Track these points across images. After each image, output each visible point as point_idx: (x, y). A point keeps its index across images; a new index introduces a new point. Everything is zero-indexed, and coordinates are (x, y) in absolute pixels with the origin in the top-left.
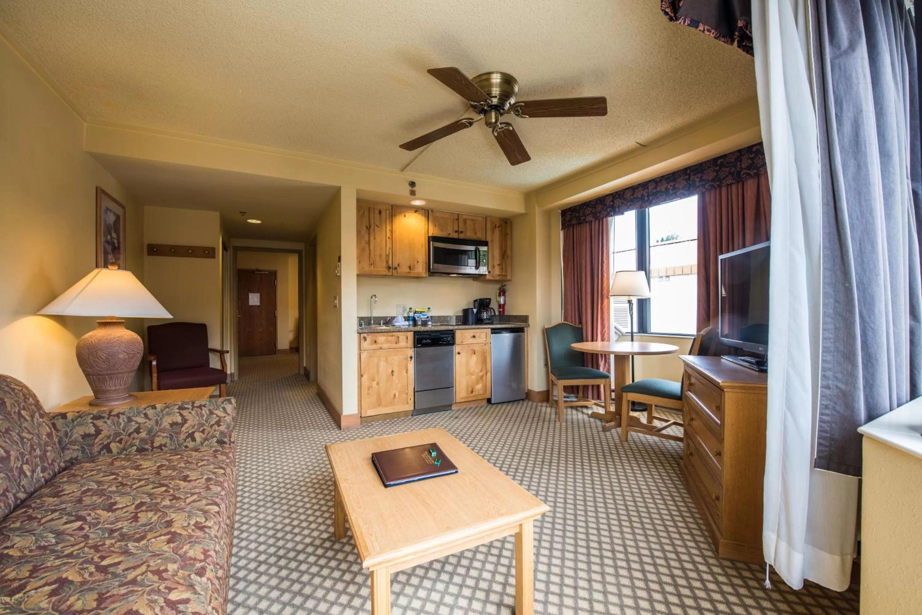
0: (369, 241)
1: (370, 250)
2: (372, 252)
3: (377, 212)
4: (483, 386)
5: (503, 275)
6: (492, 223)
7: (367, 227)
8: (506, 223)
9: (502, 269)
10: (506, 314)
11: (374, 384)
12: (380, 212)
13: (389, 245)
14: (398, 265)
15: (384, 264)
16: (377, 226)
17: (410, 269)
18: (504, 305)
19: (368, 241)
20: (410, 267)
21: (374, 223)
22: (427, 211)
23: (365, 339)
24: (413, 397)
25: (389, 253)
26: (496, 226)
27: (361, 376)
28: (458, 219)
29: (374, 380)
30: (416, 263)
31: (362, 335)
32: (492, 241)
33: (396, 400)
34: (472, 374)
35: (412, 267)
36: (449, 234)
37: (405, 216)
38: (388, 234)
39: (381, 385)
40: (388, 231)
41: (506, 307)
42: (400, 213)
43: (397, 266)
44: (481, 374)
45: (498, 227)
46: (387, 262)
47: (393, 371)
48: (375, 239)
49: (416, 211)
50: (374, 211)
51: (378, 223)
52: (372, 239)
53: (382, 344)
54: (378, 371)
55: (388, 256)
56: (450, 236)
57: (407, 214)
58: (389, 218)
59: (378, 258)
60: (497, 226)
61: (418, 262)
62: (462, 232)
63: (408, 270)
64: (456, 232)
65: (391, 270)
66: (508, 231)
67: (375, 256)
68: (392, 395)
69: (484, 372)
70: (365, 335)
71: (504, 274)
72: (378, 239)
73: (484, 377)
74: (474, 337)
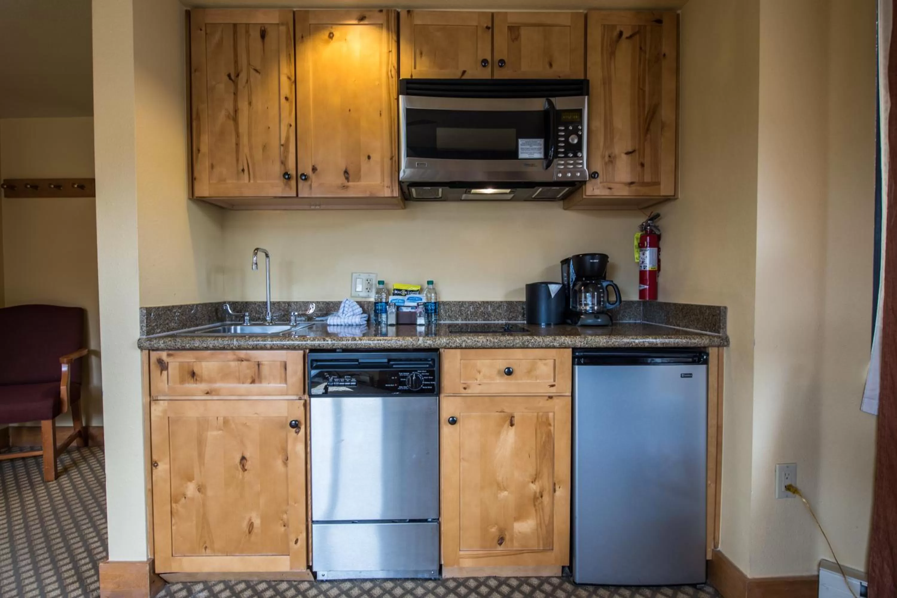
0: (236, 111)
1: (238, 135)
2: (245, 140)
3: (255, 34)
4: (540, 525)
5: (644, 184)
6: (608, 28)
7: (229, 76)
8: (659, 21)
9: (642, 165)
10: (661, 299)
11: (191, 489)
12: (263, 35)
13: (288, 118)
14: (314, 169)
15: (277, 169)
16: (256, 71)
17: (347, 179)
18: (654, 274)
19: (232, 113)
20: (346, 172)
21: (249, 64)
22: (393, 16)
23: (163, 366)
24: (303, 536)
25: (288, 139)
26: (621, 34)
27: (153, 464)
28: (490, 28)
29: (190, 479)
30: (364, 159)
31: (154, 355)
32: (607, 81)
33: (253, 538)
34: (501, 487)
35: (351, 172)
36: (464, 72)
37: (331, 36)
38: (286, 88)
39: (210, 493)
40: (284, 79)
41: (661, 280)
42: (318, 28)
43: (309, 171)
44: (534, 487)
45: (630, 37)
46: (283, 163)
47: (243, 458)
48: (250, 103)
49: (362, 18)
50: (247, 32)
51: (257, 62)
52: (243, 105)
53: (211, 380)
54: (201, 455)
55: (285, 146)
56: (466, 77)
57: (338, 32)
58: (288, 46)
59: (258, 154)
60: (626, 35)
61: (369, 157)
62: (502, 62)
63: (341, 180)
64: (485, 62)
65: (293, 182)
66: (666, 48)
67: (251, 148)
68: (245, 525)
69: (545, 482)
70: (164, 355)
71: (647, 178)
72: (258, 104)
73: (546, 499)
74: (509, 372)
